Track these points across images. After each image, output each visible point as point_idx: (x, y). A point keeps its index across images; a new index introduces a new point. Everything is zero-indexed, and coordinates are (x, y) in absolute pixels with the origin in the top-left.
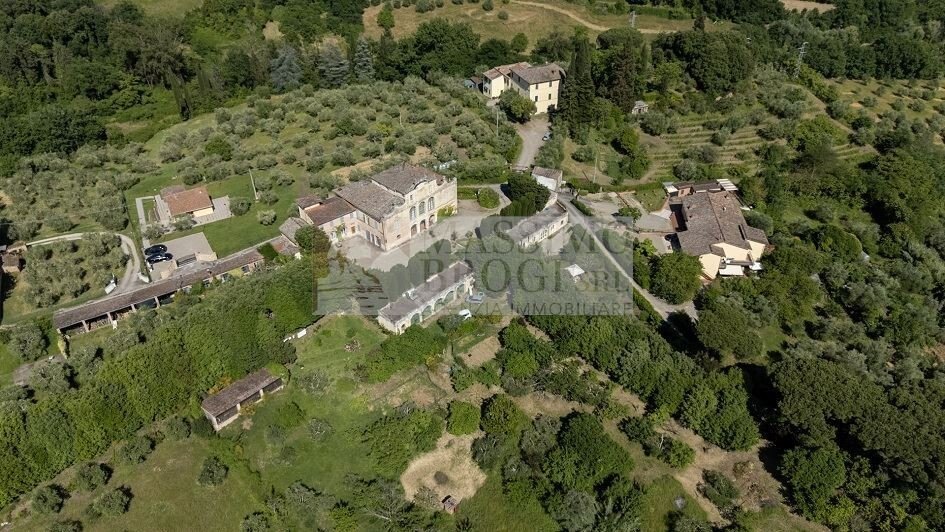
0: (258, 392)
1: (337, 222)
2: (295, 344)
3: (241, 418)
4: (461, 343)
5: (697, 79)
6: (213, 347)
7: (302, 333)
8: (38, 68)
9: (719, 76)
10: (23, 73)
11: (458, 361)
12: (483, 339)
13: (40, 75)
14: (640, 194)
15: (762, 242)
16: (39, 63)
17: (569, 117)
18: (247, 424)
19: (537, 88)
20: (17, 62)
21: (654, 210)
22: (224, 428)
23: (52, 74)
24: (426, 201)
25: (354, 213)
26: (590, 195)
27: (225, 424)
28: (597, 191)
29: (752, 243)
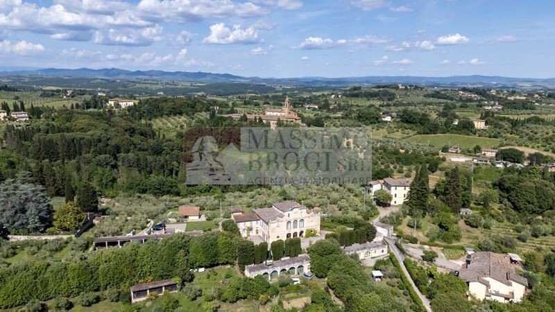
0: (162, 287)
1: (248, 224)
2: (196, 275)
3: (148, 300)
4: (287, 296)
5: (513, 203)
6: (149, 258)
7: (202, 270)
8: (171, 171)
9: (529, 203)
10: (164, 171)
11: (280, 303)
12: (301, 297)
13: (171, 174)
14: (447, 250)
15: (523, 285)
16: (172, 169)
17: (411, 204)
18: (148, 304)
19: (396, 189)
20: (163, 166)
21: (452, 259)
22: (136, 302)
23: (176, 174)
24: (298, 221)
25: (259, 222)
26: (410, 244)
27: (138, 300)
28: (416, 243)
29: (513, 283)
